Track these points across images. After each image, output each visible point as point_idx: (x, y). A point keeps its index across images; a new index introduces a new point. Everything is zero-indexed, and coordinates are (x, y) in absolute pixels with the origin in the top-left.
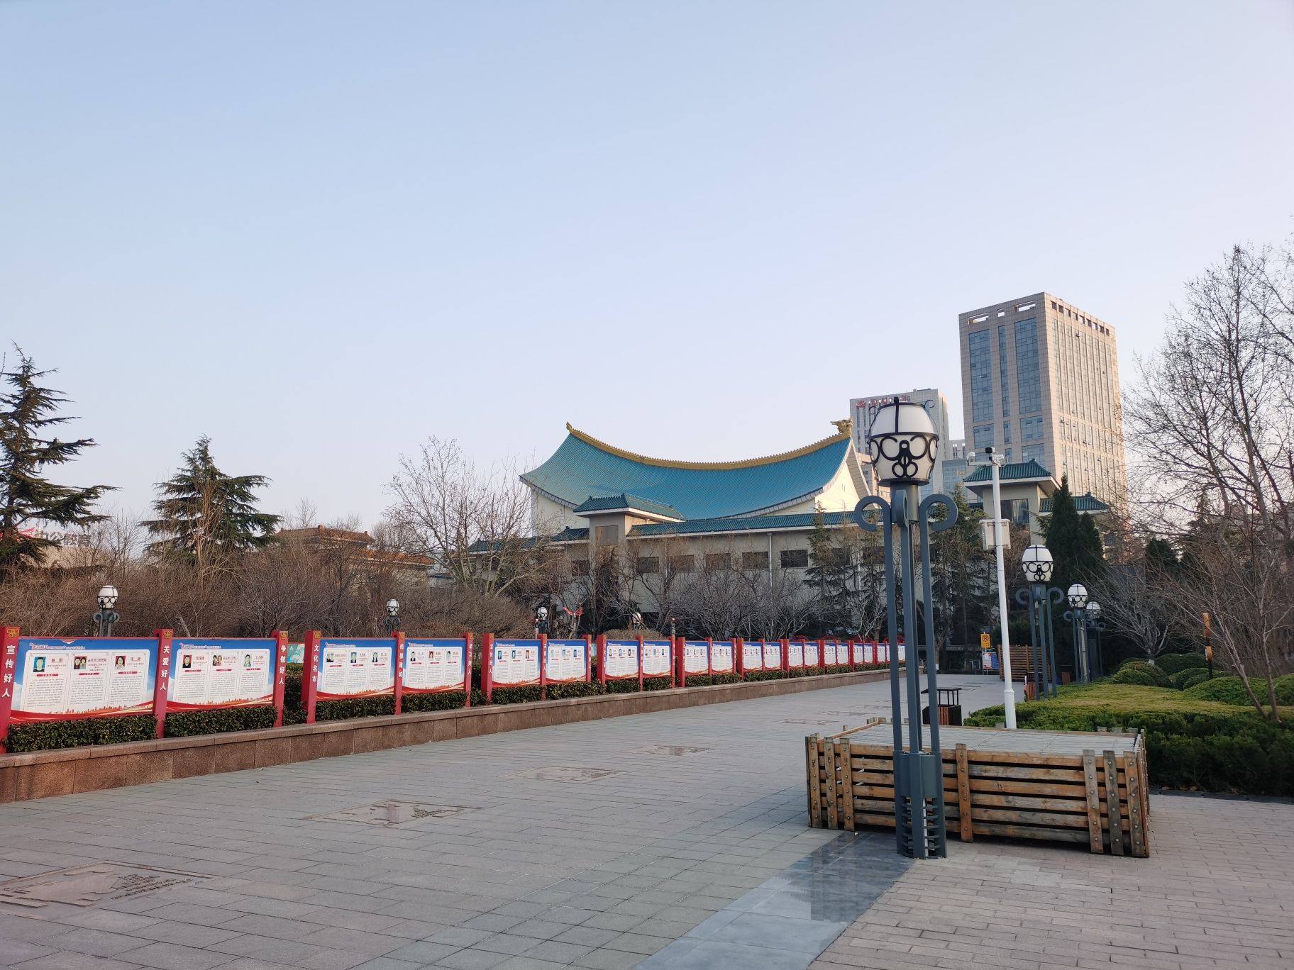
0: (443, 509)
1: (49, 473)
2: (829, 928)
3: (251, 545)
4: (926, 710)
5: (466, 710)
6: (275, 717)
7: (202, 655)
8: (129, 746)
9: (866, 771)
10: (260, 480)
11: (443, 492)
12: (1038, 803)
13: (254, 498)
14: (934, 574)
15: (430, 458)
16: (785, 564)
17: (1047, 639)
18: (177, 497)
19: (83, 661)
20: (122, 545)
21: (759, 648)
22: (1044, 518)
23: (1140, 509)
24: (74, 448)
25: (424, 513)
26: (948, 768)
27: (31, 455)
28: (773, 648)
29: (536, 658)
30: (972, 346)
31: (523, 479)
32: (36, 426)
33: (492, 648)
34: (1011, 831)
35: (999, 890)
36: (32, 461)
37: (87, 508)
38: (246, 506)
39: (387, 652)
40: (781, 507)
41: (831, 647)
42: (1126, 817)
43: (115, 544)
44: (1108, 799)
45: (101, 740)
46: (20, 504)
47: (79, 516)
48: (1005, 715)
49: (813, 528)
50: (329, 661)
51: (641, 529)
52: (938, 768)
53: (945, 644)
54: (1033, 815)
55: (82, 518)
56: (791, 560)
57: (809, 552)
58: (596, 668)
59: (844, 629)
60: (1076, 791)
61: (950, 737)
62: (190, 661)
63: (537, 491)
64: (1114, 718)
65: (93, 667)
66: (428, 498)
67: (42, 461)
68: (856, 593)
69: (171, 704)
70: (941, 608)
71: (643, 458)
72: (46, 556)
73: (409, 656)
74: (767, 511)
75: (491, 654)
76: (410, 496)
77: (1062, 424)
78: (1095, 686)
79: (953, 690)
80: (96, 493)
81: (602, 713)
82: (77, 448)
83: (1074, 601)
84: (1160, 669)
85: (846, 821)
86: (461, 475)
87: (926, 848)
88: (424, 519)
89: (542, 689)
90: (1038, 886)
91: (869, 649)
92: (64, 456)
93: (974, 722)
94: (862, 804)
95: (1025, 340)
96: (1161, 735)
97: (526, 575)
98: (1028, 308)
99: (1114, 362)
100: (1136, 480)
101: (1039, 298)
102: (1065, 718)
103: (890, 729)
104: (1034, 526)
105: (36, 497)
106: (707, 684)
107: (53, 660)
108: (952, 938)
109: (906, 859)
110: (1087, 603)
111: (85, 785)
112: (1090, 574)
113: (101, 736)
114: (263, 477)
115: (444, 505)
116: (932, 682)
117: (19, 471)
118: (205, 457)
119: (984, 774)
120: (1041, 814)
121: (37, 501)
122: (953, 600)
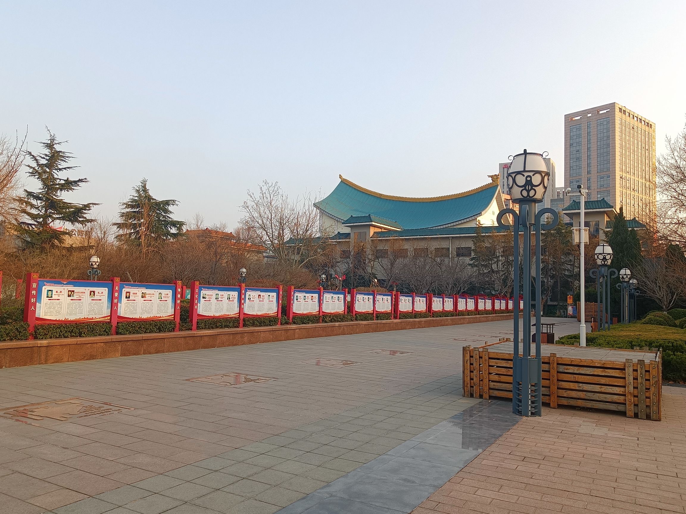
0: (271, 220)
1: (65, 196)
2: (470, 453)
3: (169, 237)
4: (534, 335)
5: (278, 327)
6: (175, 327)
7: (137, 292)
8: (98, 338)
9: (497, 367)
10: (174, 202)
11: (271, 211)
12: (597, 388)
13: (171, 212)
14: (543, 262)
15: (264, 192)
16: (458, 255)
17: (606, 299)
18: (131, 211)
19: (73, 293)
20: (103, 236)
21: (441, 299)
22: (608, 231)
23: (664, 227)
24: (77, 183)
25: (260, 222)
26: (546, 367)
27: (55, 186)
28: (449, 300)
29: (317, 300)
30: (572, 134)
31: (315, 205)
32: (58, 171)
33: (293, 294)
34: (580, 403)
35: (571, 436)
36: (57, 189)
37: (85, 215)
38: (167, 216)
39: (235, 294)
40: (457, 223)
41: (482, 300)
42: (649, 398)
43: (99, 235)
44: (639, 388)
45: (83, 334)
46: (51, 213)
47: (81, 219)
48: (580, 339)
49: (475, 235)
50: (203, 298)
51: (379, 234)
52: (539, 367)
53: (547, 301)
54: (594, 395)
55: (82, 221)
56: (461, 252)
57: (472, 248)
58: (350, 307)
59: (490, 291)
60: (620, 382)
61: (547, 350)
62: (130, 295)
63: (323, 212)
64: (643, 342)
65: (78, 296)
66: (263, 214)
67: (61, 190)
68: (498, 272)
69: (120, 317)
70: (546, 281)
71: (381, 195)
72: (64, 240)
73: (247, 297)
74: (449, 225)
75: (292, 297)
76: (253, 212)
77: (621, 179)
78: (632, 325)
79: (550, 325)
80: (89, 207)
81: (352, 331)
82: (79, 183)
83: (623, 277)
84: (671, 317)
85: (484, 394)
86: (281, 202)
87: (530, 411)
88: (260, 225)
89: (320, 317)
90: (594, 435)
91: (503, 302)
92: (72, 187)
93: (562, 342)
94: (494, 385)
95: (602, 130)
96: (670, 352)
97: (315, 257)
98: (605, 111)
99: (654, 144)
100: (663, 210)
101: (612, 106)
102: (615, 341)
103: (512, 344)
104: (602, 236)
105: (58, 209)
106: (411, 318)
107: (57, 292)
108: (541, 462)
109: (518, 416)
110: (630, 279)
111: (74, 358)
112: (633, 263)
113: (83, 332)
114: (176, 200)
115: (271, 218)
116: (538, 320)
117: (50, 195)
118: (145, 190)
119: (566, 371)
120: (598, 394)
121: (59, 211)
122: (553, 277)
